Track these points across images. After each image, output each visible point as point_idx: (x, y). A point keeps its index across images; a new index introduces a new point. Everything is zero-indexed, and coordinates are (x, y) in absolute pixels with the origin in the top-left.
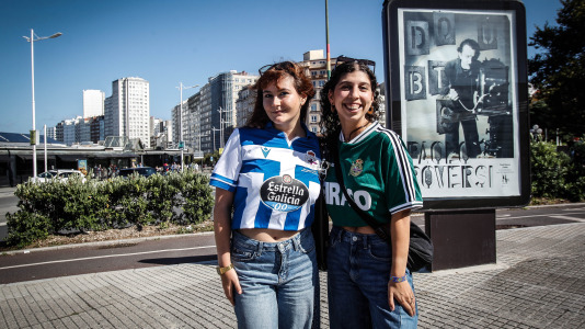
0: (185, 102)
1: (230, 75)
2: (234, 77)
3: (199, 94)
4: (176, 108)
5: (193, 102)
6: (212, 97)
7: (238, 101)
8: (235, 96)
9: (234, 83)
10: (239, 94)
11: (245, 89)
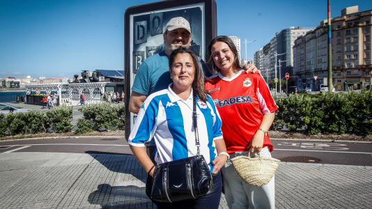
0: (261, 49)
1: (289, 30)
2: (292, 31)
3: (269, 44)
4: (257, 53)
5: (266, 49)
6: (278, 45)
7: (294, 47)
8: (292, 44)
9: (292, 35)
10: (295, 42)
11: (299, 38)
